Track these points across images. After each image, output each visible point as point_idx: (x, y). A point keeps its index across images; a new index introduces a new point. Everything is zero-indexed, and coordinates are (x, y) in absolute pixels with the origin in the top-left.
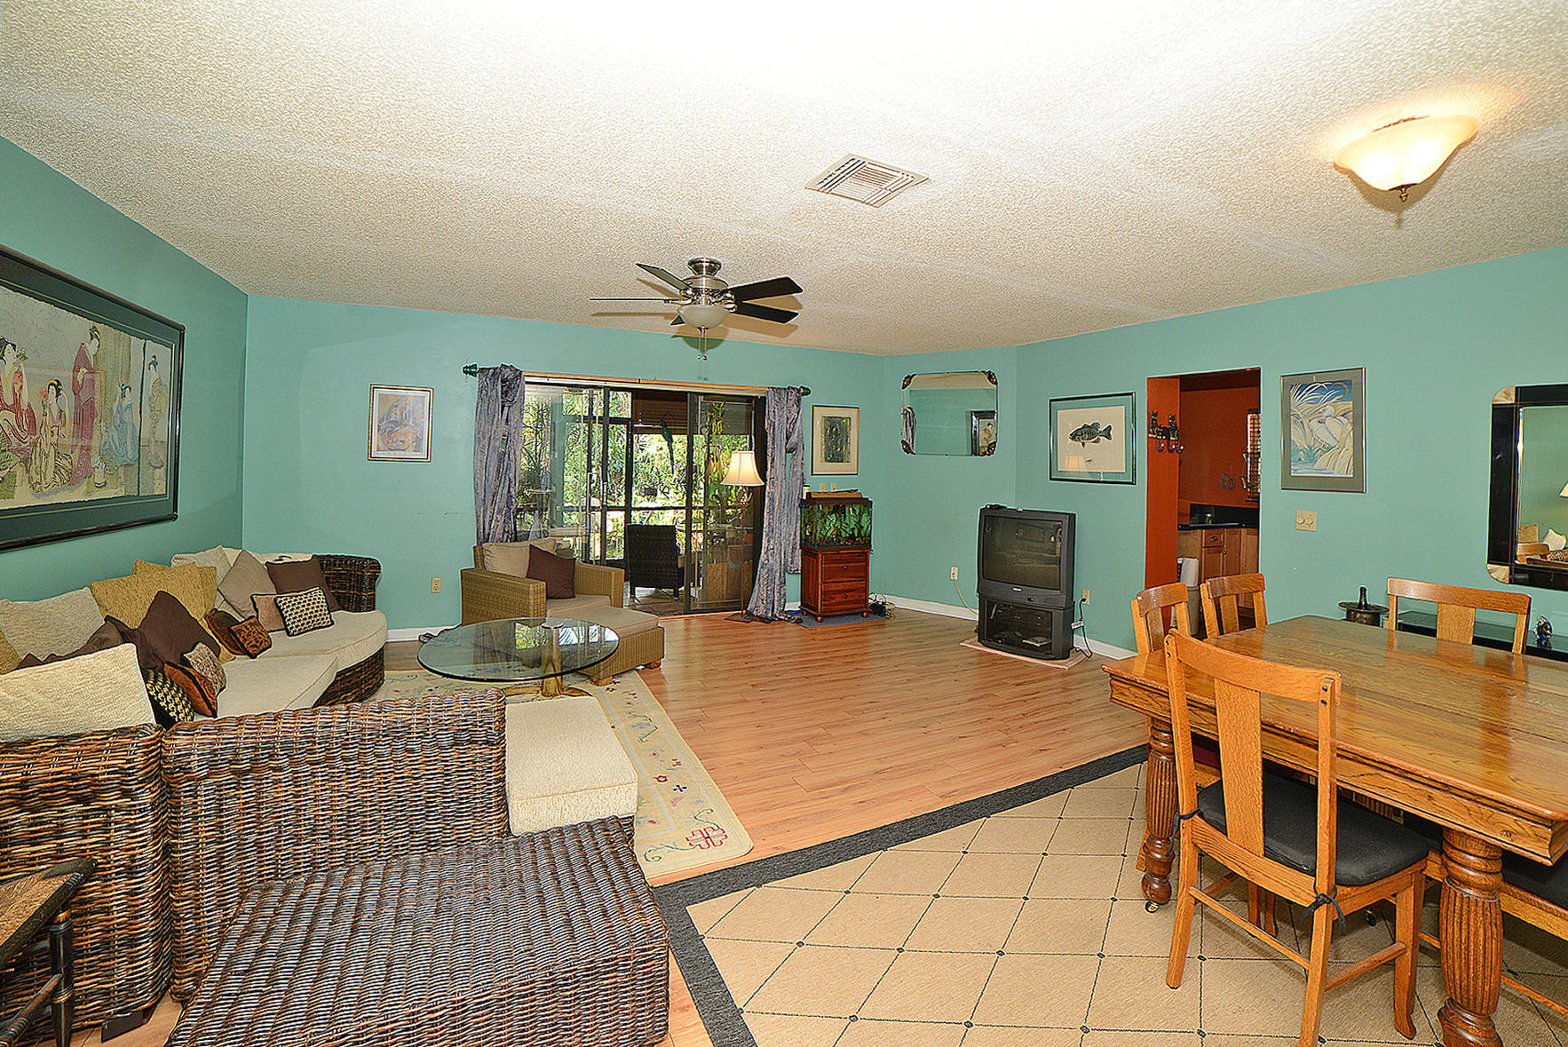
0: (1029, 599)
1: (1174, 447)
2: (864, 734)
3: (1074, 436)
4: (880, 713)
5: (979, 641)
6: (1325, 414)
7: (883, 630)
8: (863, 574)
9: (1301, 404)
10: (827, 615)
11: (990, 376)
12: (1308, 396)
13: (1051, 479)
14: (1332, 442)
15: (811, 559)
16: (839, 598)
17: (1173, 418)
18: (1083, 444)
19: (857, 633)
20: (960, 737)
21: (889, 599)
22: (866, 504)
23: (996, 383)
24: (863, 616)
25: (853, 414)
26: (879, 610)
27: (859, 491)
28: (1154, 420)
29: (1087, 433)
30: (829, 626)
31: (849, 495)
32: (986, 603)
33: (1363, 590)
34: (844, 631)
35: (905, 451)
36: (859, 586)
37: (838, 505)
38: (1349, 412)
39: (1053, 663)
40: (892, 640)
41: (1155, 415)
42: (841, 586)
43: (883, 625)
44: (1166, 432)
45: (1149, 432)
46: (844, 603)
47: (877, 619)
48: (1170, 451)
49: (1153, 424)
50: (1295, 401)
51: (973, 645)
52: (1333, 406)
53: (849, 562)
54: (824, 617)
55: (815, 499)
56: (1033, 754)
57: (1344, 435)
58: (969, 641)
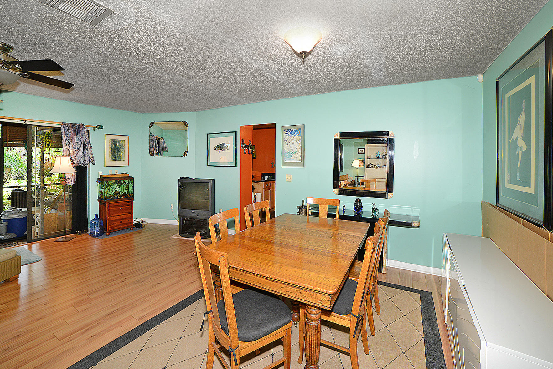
0: (198, 215)
1: (250, 152)
2: (109, 293)
3: (215, 149)
4: (122, 279)
5: (179, 234)
6: (294, 140)
7: (141, 234)
8: (130, 211)
9: (287, 137)
10: (111, 232)
11: (185, 123)
12: (289, 134)
13: (208, 166)
14: (296, 150)
15: (103, 206)
16: (118, 223)
17: (250, 141)
18: (219, 151)
19: (126, 238)
20: (158, 284)
21: (144, 220)
22: (131, 179)
23: (188, 127)
24: (131, 229)
25: (126, 138)
26: (139, 226)
27: (128, 174)
28: (243, 142)
29: (221, 147)
30: (112, 236)
31: (123, 176)
32: (182, 218)
33: (303, 201)
34: (119, 238)
35: (151, 155)
36: (128, 216)
37: (118, 180)
38: (300, 140)
39: (207, 240)
40: (141, 239)
41: (243, 140)
42: (119, 218)
43: (140, 233)
44: (247, 147)
45: (241, 147)
46: (120, 225)
47: (138, 230)
48: (249, 154)
49: (242, 144)
50: (285, 136)
51: (177, 236)
52: (296, 137)
53: (122, 206)
54: (109, 232)
55: (104, 178)
56: (188, 285)
57: (299, 148)
58: (175, 235)
